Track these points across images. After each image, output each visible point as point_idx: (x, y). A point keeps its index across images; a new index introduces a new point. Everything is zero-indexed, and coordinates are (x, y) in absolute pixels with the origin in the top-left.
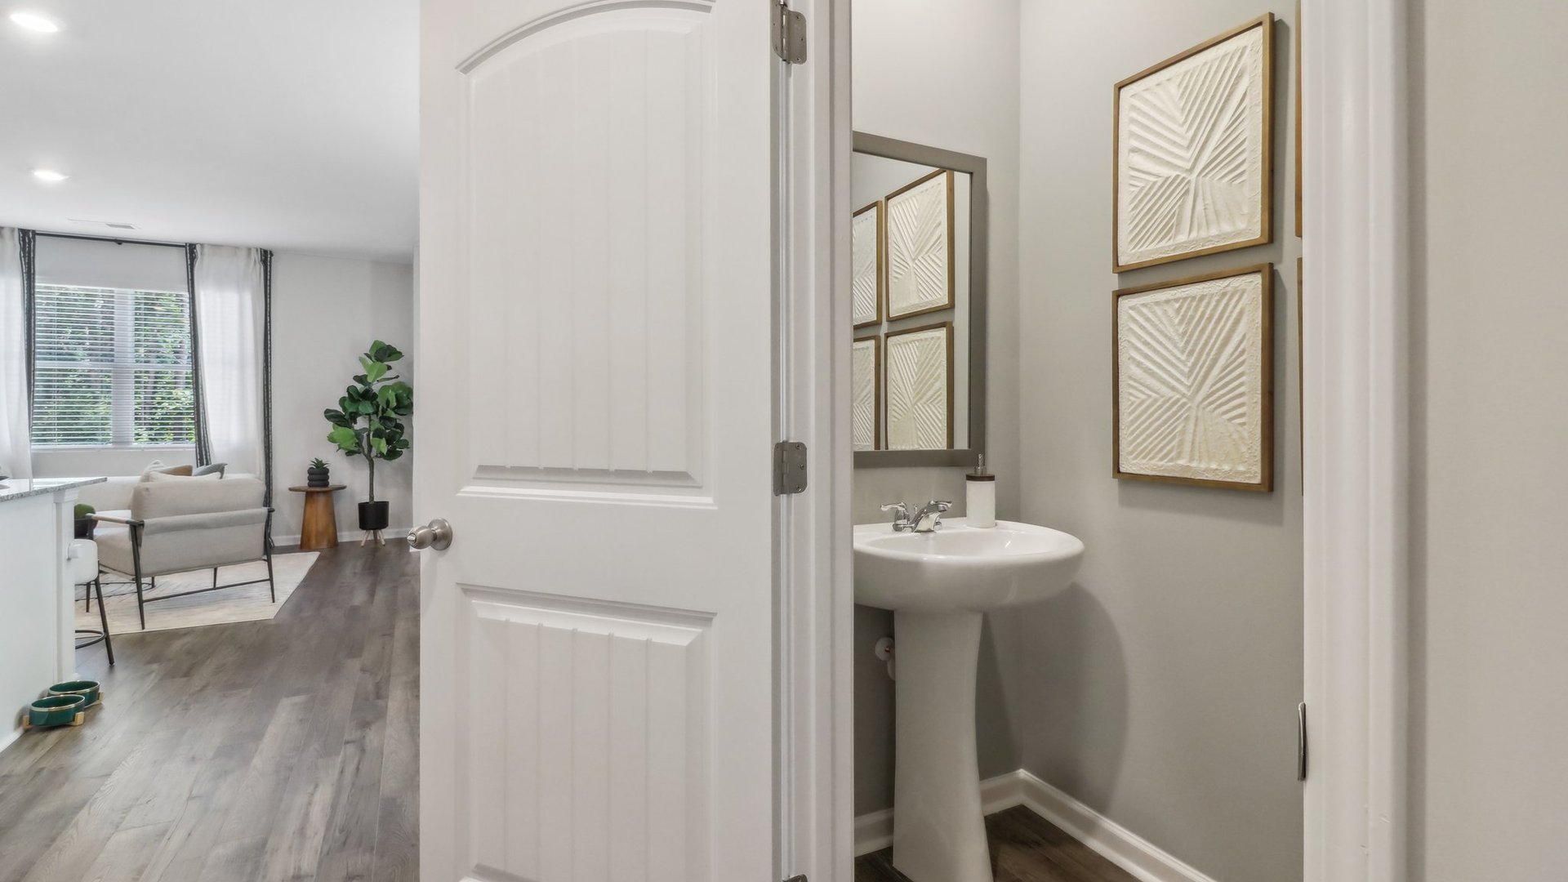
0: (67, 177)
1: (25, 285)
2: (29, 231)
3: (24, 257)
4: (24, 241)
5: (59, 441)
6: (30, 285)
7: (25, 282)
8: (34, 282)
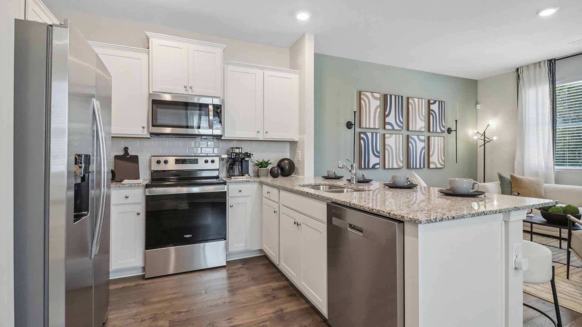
0: (557, 9)
1: (551, 87)
2: (552, 59)
3: (550, 74)
4: (550, 65)
5: (569, 165)
6: (553, 86)
7: (551, 86)
8: (555, 85)
